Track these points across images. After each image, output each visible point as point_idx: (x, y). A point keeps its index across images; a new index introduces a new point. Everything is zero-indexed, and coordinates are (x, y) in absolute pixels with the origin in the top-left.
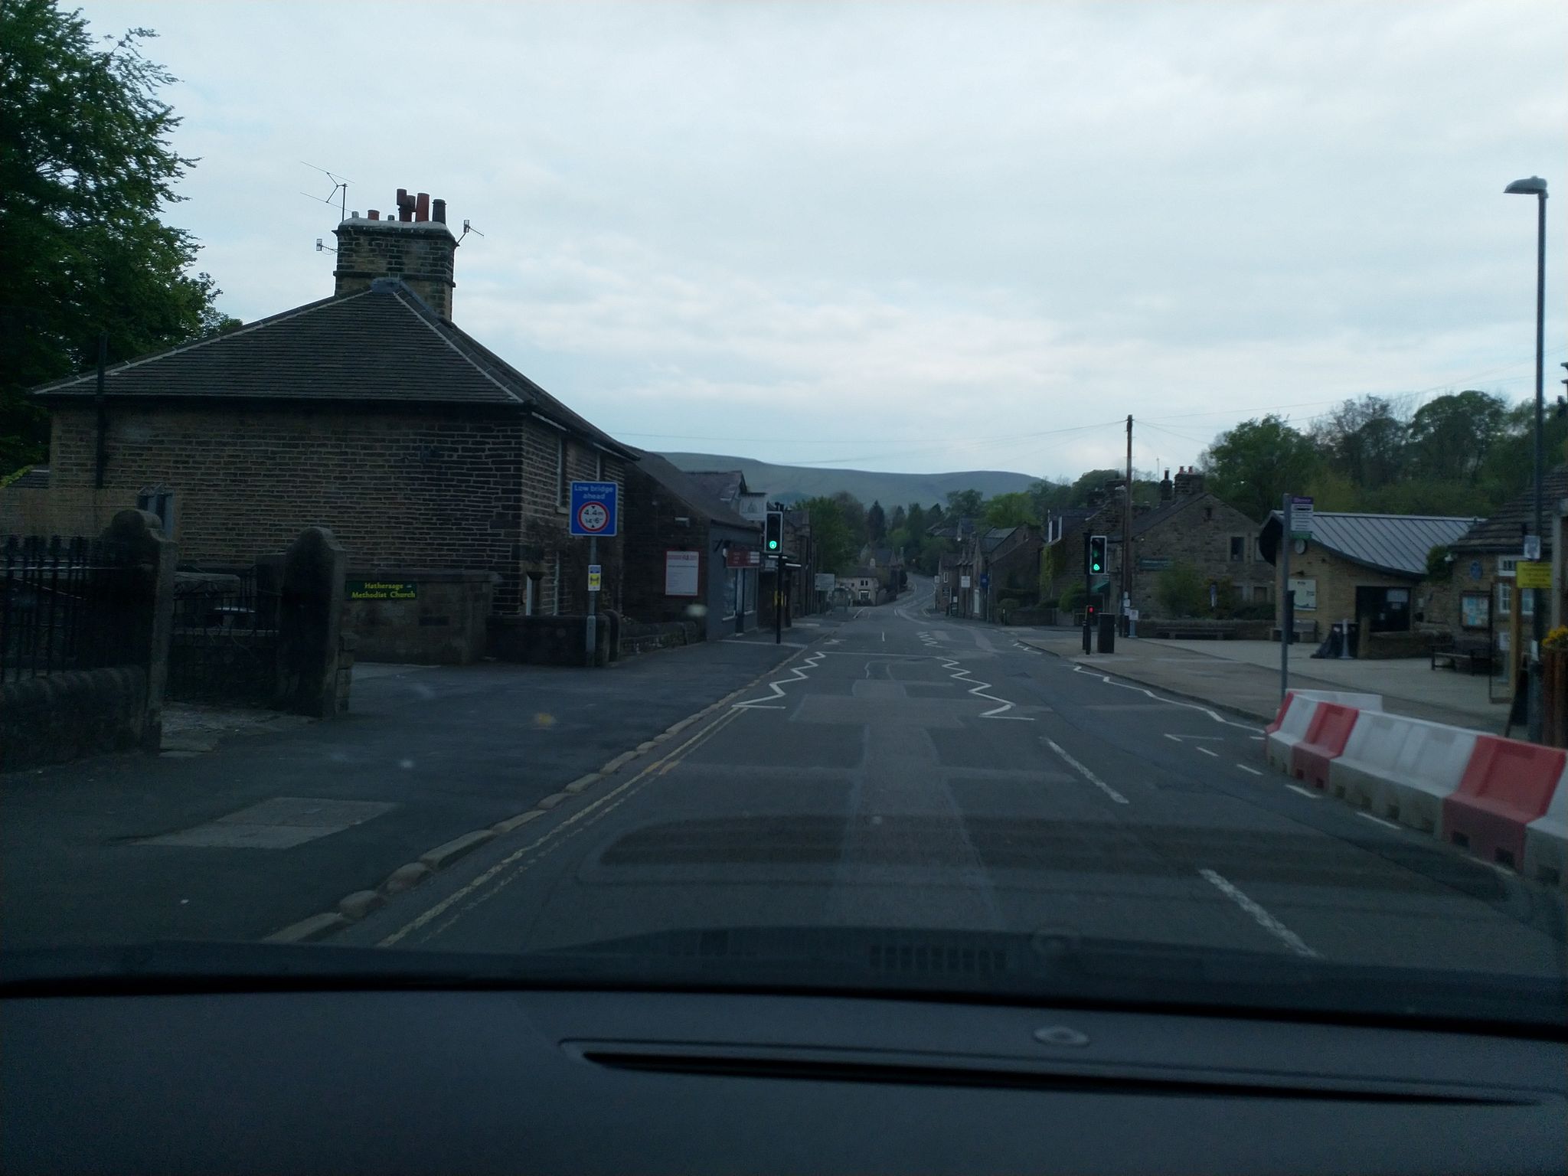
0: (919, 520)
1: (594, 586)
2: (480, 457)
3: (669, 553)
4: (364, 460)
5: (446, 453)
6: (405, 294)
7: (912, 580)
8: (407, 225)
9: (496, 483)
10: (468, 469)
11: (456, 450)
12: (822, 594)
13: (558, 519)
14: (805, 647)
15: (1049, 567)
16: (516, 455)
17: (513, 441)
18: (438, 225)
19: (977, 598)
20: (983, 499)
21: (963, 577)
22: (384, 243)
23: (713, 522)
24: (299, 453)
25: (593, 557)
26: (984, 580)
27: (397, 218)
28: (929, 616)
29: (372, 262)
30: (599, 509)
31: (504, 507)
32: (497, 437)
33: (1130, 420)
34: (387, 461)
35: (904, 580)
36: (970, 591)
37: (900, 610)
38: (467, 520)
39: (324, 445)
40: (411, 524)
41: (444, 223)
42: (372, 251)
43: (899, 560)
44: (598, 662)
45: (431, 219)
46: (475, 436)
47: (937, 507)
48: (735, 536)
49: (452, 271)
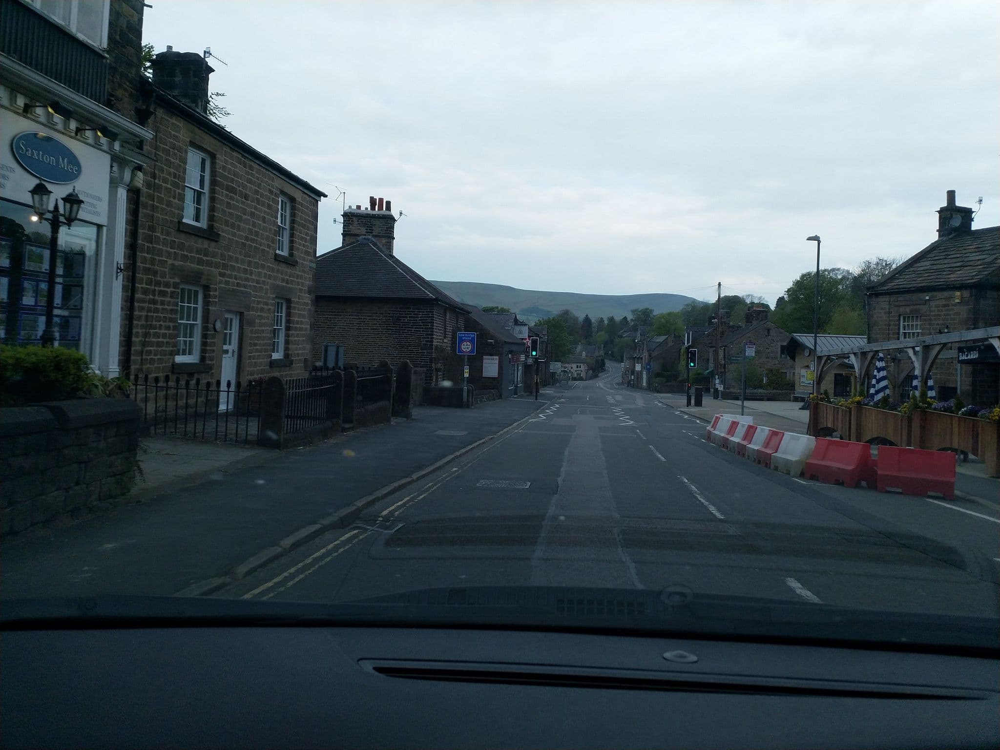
0: (613, 327)
1: (466, 375)
2: (417, 320)
3: (484, 357)
4: (369, 322)
5: (403, 318)
6: (375, 244)
7: (608, 364)
8: (374, 212)
9: (423, 331)
10: (411, 325)
11: (406, 317)
12: (553, 374)
13: (444, 344)
14: (549, 402)
15: (684, 360)
16: (431, 320)
17: (430, 313)
18: (387, 213)
19: (645, 376)
20: (655, 313)
21: (637, 365)
22: (364, 220)
23: (505, 342)
24: (342, 318)
25: (466, 364)
26: (648, 367)
27: (369, 209)
28: (617, 387)
29: (359, 229)
30: (469, 343)
31: (426, 341)
32: (424, 312)
33: (719, 284)
34: (378, 322)
35: (603, 364)
36: (641, 372)
37: (600, 383)
38: (411, 346)
39: (352, 315)
40: (388, 348)
41: (390, 211)
42: (359, 224)
43: (600, 352)
44: (467, 406)
45: (384, 209)
46: (414, 312)
47: (625, 318)
48: (514, 348)
49: (393, 232)
